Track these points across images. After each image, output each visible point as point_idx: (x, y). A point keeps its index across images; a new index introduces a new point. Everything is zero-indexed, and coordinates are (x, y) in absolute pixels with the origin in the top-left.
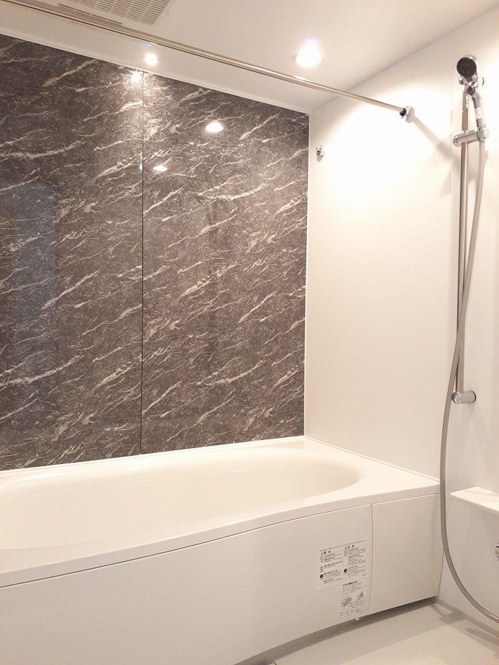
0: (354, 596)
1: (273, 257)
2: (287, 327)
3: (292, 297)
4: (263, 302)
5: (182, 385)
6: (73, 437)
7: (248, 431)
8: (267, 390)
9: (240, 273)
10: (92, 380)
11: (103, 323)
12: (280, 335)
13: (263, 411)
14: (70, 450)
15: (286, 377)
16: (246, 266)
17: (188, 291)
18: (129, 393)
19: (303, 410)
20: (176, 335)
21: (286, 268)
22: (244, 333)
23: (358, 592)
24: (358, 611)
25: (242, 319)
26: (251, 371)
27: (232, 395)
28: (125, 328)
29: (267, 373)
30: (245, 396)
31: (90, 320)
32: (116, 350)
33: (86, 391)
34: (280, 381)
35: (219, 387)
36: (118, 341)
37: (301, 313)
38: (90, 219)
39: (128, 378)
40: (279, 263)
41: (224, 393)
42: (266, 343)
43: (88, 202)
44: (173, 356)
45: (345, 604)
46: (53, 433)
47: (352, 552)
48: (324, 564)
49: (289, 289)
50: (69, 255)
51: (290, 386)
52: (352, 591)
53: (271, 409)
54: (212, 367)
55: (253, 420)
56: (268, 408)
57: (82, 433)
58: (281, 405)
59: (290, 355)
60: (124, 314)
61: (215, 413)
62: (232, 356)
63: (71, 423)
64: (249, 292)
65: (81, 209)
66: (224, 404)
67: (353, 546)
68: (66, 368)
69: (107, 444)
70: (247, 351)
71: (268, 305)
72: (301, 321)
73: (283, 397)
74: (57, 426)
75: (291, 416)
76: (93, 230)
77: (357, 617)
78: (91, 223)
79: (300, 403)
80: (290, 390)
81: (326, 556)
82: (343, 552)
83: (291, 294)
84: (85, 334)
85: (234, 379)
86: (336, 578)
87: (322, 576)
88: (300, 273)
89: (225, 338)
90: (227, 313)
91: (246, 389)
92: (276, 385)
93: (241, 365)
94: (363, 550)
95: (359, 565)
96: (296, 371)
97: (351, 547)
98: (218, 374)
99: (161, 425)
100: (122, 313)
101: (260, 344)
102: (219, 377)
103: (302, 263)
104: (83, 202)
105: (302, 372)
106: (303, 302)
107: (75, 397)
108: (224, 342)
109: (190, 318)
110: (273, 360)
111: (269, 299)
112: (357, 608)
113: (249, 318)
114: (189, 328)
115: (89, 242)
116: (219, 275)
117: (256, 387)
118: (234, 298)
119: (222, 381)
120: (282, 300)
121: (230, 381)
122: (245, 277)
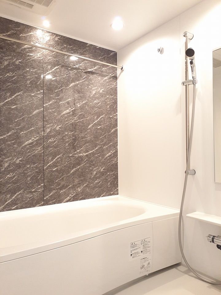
0: (146, 264)
1: (103, 99)
2: (110, 131)
3: (112, 118)
4: (99, 119)
5: (63, 155)
6: (11, 169)
7: (93, 178)
8: (101, 159)
9: (88, 106)
10: (20, 142)
11: (25, 116)
12: (107, 135)
13: (100, 169)
14: (10, 175)
15: (110, 154)
16: (91, 102)
17: (64, 112)
18: (38, 149)
19: (118, 169)
20: (60, 133)
21: (109, 104)
22: (91, 133)
23: (148, 262)
24: (147, 271)
25: (90, 126)
26: (94, 150)
27: (86, 161)
28: (35, 119)
29: (101, 152)
30: (92, 162)
31: (19, 114)
32: (31, 129)
33: (17, 148)
34: (107, 155)
35: (80, 157)
36: (32, 125)
37: (116, 125)
38: (18, 67)
39: (37, 143)
40: (106, 102)
41: (82, 160)
42: (101, 138)
43: (17, 59)
44: (58, 142)
45: (142, 268)
46: (2, 167)
47: (144, 243)
48: (132, 249)
49: (111, 114)
50: (9, 83)
51: (112, 158)
52: (145, 262)
53: (104, 168)
54: (77, 148)
55: (96, 173)
56: (102, 167)
57: (16, 167)
58: (108, 166)
59: (111, 143)
60: (35, 113)
61: (78, 169)
62: (85, 143)
63: (11, 162)
64: (93, 114)
65: (14, 62)
66: (82, 165)
67: (145, 240)
68: (8, 136)
69: (28, 173)
70: (92, 141)
71: (101, 121)
72: (116, 129)
73: (109, 162)
74: (4, 163)
75: (112, 171)
76: (20, 72)
77: (147, 274)
78: (19, 69)
79: (116, 165)
80: (112, 159)
81: (133, 245)
82: (140, 243)
83: (111, 116)
84: (16, 120)
85: (86, 154)
86: (137, 255)
87: (131, 255)
88: (115, 107)
89: (83, 135)
90: (83, 123)
91: (92, 158)
92: (105, 157)
93: (90, 148)
94: (149, 242)
95: (148, 249)
96: (114, 151)
97: (144, 241)
98: (79, 151)
99: (53, 174)
100: (34, 112)
101: (98, 138)
102: (80, 153)
103: (115, 103)
104: (15, 59)
105: (117, 152)
106: (116, 120)
107: (12, 150)
108: (81, 137)
109: (66, 125)
110: (104, 146)
111: (101, 118)
112: (147, 269)
113: (93, 126)
114: (66, 130)
115: (18, 78)
116: (79, 106)
117: (97, 158)
118: (86, 116)
119: (81, 154)
120: (107, 119)
121: (85, 154)
122: (90, 107)
